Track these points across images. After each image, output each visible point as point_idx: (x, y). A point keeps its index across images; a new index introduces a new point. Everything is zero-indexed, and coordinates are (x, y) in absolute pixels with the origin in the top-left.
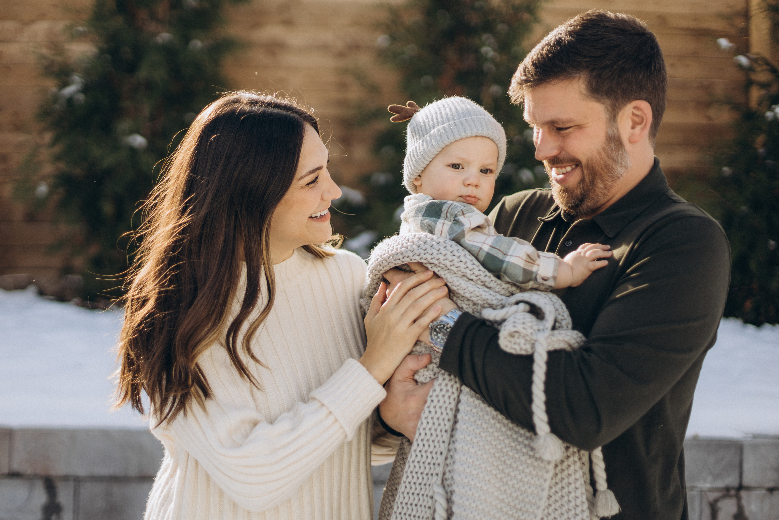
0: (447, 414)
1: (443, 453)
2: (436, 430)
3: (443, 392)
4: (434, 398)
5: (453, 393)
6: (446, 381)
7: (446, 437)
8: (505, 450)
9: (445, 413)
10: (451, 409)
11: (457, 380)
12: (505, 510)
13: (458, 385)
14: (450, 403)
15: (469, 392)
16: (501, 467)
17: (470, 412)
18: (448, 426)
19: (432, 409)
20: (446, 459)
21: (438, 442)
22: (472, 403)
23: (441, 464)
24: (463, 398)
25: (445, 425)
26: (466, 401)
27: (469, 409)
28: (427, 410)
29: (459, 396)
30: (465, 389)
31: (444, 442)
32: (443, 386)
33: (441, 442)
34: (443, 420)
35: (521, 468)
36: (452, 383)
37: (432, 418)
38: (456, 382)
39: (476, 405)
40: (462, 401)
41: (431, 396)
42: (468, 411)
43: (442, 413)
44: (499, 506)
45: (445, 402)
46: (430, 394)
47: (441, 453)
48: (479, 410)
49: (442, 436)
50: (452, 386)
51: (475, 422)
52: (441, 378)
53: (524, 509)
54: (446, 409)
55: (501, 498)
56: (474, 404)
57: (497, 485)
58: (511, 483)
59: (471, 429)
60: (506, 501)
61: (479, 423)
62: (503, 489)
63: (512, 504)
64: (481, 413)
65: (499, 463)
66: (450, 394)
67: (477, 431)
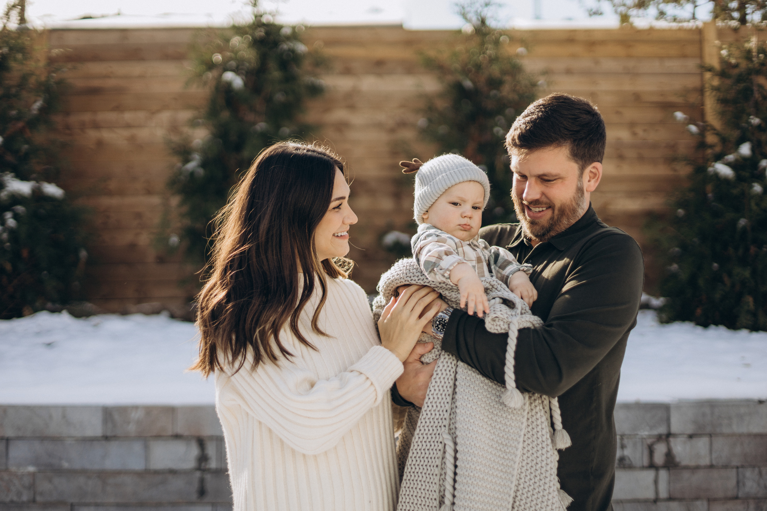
0: (449, 383)
1: (448, 411)
2: (441, 395)
3: (445, 367)
4: (439, 372)
5: (452, 368)
6: (447, 360)
7: (449, 399)
8: (492, 404)
9: (447, 382)
10: (452, 380)
11: (454, 358)
12: (495, 446)
13: (455, 362)
14: (451, 375)
15: (463, 366)
16: (490, 417)
17: (465, 379)
18: (451, 391)
19: (437, 380)
20: (450, 414)
21: (444, 403)
22: (466, 373)
23: (447, 419)
24: (459, 370)
25: (448, 391)
26: (462, 372)
27: (464, 377)
28: (433, 381)
29: (456, 369)
30: (460, 364)
31: (448, 403)
32: (445, 363)
33: (446, 403)
34: (447, 387)
35: (504, 415)
36: (451, 360)
37: (438, 386)
38: (453, 360)
40: (459, 373)
41: (436, 371)
42: (463, 379)
43: (445, 383)
44: (490, 444)
45: (447, 374)
46: (436, 369)
47: (446, 411)
48: (472, 378)
49: (446, 399)
50: (451, 363)
51: (469, 386)
52: (442, 358)
53: (509, 445)
54: (448, 379)
55: (491, 438)
56: (468, 374)
57: (488, 429)
58: (498, 427)
59: (467, 391)
60: (495, 440)
61: (472, 386)
62: (492, 431)
63: (500, 442)
64: (473, 380)
65: (488, 413)
66: (450, 368)
67: (472, 392)
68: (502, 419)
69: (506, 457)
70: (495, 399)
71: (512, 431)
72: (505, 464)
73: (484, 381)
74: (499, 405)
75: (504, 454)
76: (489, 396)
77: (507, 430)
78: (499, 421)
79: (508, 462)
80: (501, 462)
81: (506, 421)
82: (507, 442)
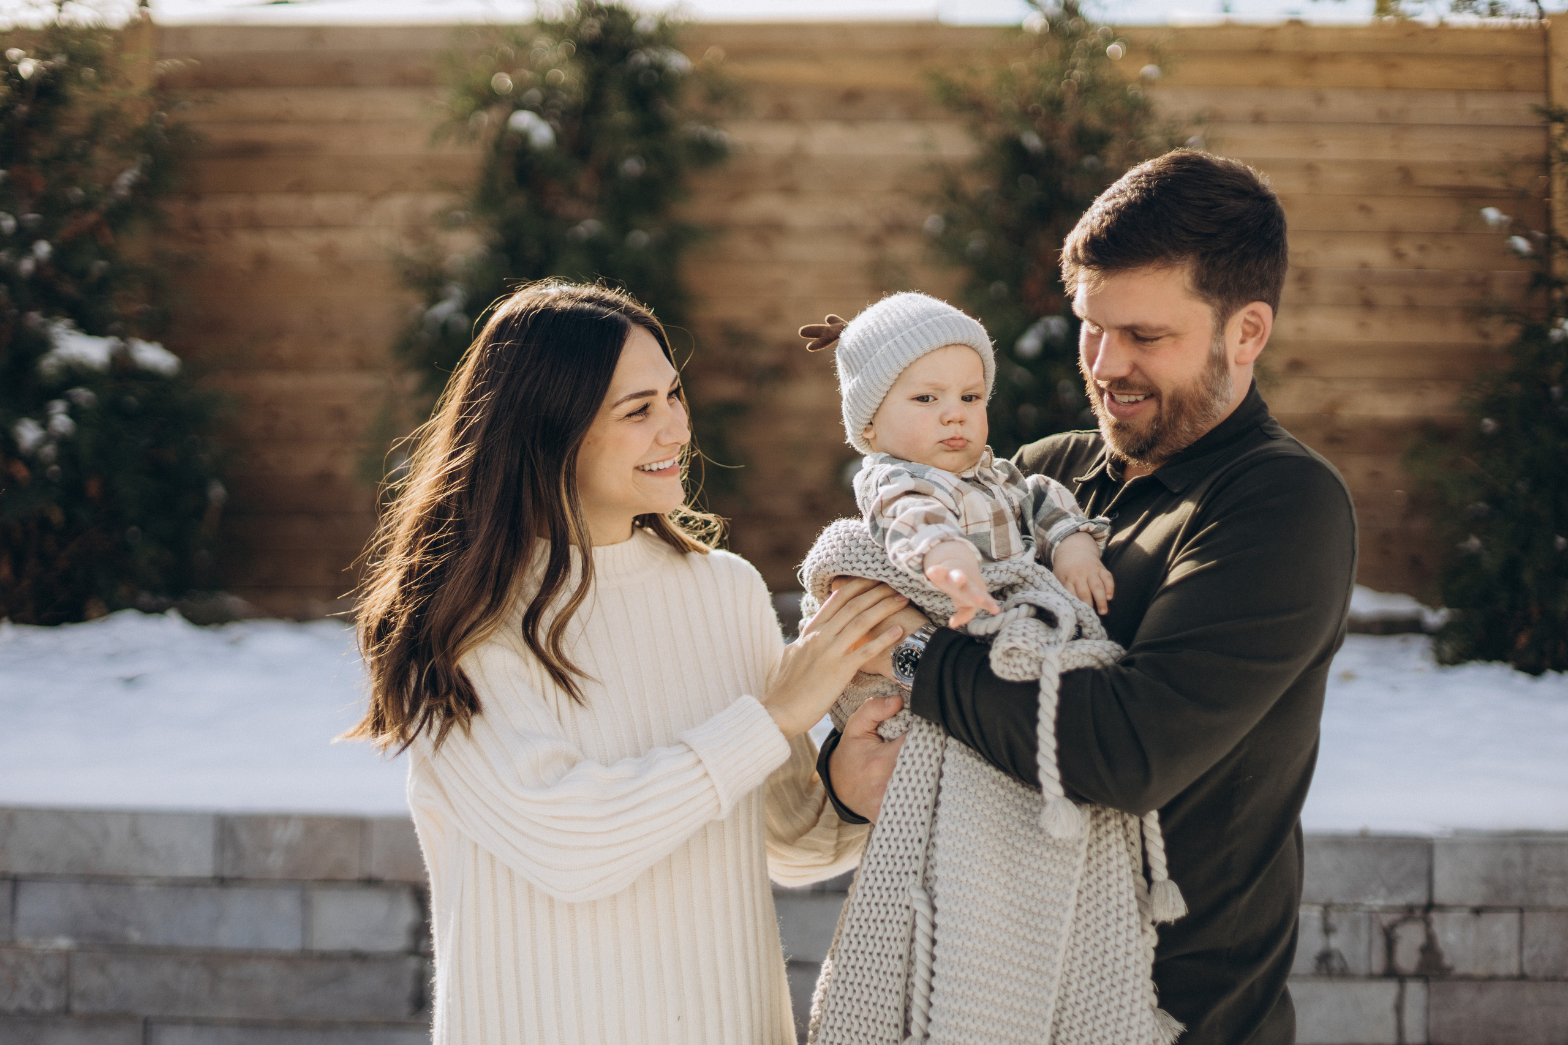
0: (927, 782)
1: (923, 840)
2: (910, 806)
3: (921, 750)
4: (907, 759)
5: (935, 750)
6: (924, 733)
7: (926, 816)
8: (1013, 828)
9: (923, 780)
10: (933, 775)
11: (941, 730)
13: (942, 737)
14: (931, 765)
15: (958, 746)
16: (1007, 854)
17: (958, 775)
18: (929, 799)
19: (903, 775)
20: (927, 848)
21: (915, 824)
22: (962, 762)
23: (920, 857)
24: (949, 755)
25: (924, 798)
26: (953, 759)
27: (956, 770)
28: (896, 777)
29: (943, 753)
30: (952, 742)
31: (923, 824)
32: (920, 740)
33: (919, 823)
34: (922, 790)
35: (1037, 852)
36: (934, 734)
37: (905, 789)
38: (939, 734)
39: (968, 764)
40: (947, 760)
41: (902, 757)
42: (955, 774)
43: (919, 781)
44: (1006, 912)
45: (923, 764)
46: (901, 753)
47: (920, 841)
48: (972, 771)
49: (920, 815)
50: (934, 740)
51: (966, 789)
52: (915, 728)
53: (1045, 913)
54: (925, 774)
55: (1009, 898)
56: (965, 764)
57: (1002, 880)
58: (1023, 876)
59: (960, 799)
60: (1017, 903)
61: (972, 790)
62: (1011, 885)
63: (1026, 907)
64: (974, 777)
65: (1004, 847)
66: (930, 751)
67: (970, 803)
68: (1031, 859)
69: (1039, 939)
70: (1019, 817)
71: (1051, 885)
72: (1037, 953)
73: (999, 778)
74: (1027, 829)
75: (1035, 934)
76: (1006, 810)
77: (1041, 883)
78: (1025, 862)
79: (1042, 949)
80: (1027, 950)
81: (1041, 862)
82: (1041, 907)
